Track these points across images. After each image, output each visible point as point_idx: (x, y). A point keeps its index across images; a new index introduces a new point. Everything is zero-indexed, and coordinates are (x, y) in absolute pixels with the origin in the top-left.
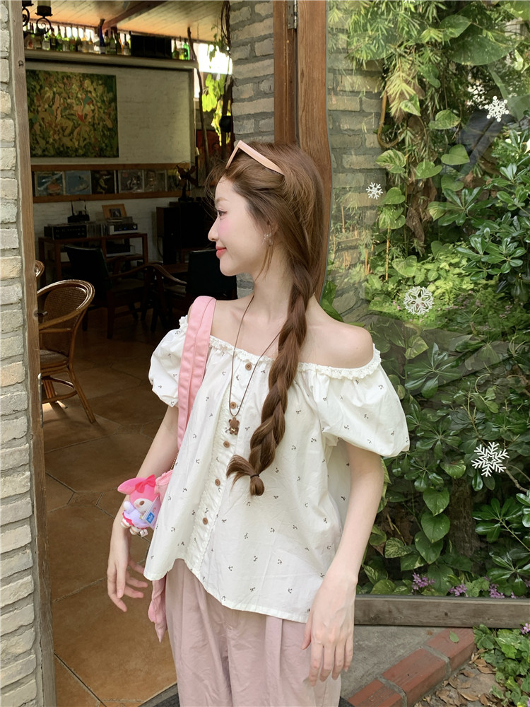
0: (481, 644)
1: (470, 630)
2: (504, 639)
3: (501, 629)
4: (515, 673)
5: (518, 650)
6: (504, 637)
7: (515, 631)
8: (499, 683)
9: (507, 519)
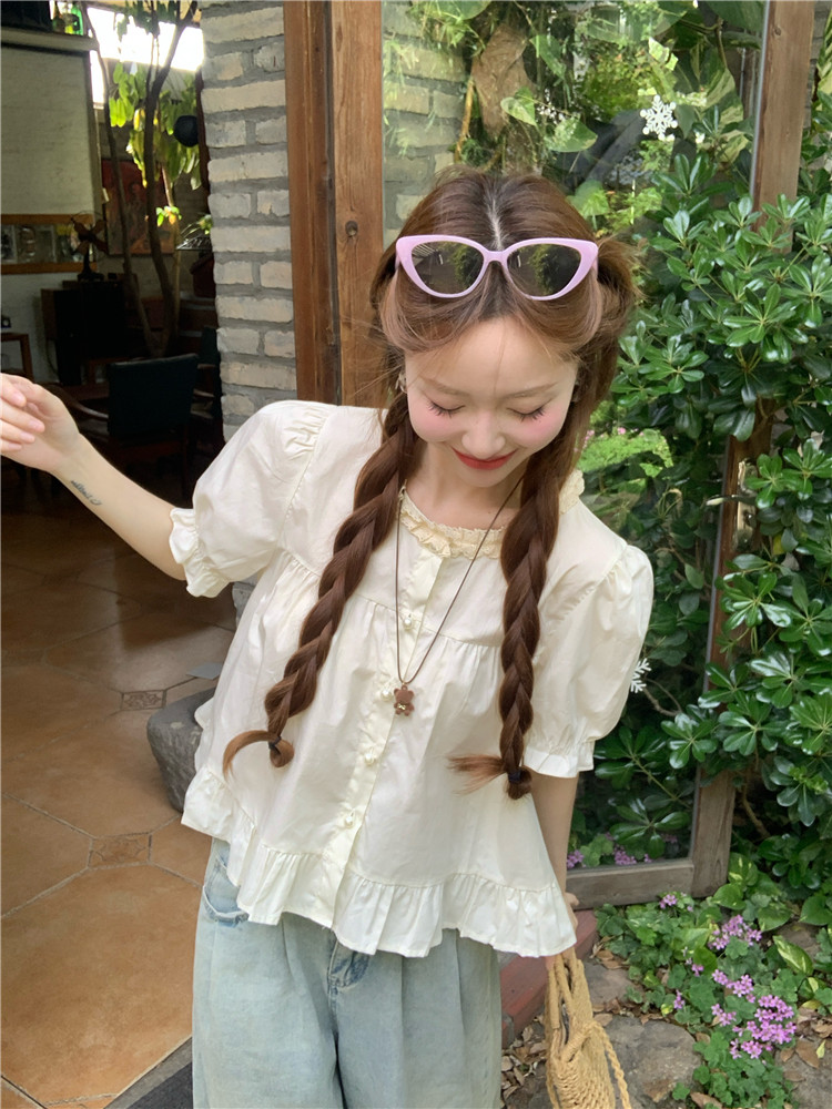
0: (606, 930)
1: (588, 913)
2: (636, 920)
3: (631, 905)
4: (654, 964)
5: (657, 933)
6: (636, 917)
7: (648, 906)
8: (633, 981)
9: (643, 755)
